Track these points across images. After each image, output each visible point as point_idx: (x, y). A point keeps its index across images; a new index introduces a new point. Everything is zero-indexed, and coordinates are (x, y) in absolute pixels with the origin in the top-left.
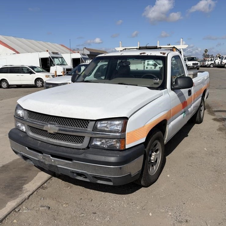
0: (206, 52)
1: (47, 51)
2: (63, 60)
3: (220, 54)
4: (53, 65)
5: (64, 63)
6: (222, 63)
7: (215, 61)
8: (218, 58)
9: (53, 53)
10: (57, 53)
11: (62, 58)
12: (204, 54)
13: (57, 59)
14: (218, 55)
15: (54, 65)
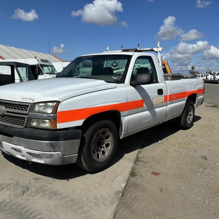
0: (193, 69)
1: (36, 58)
2: (53, 69)
3: (210, 71)
4: (41, 74)
5: (54, 72)
6: (216, 79)
7: (206, 77)
8: (209, 74)
9: (42, 60)
10: (46, 61)
11: (52, 66)
12: (190, 71)
13: (47, 67)
14: (209, 71)
15: (43, 74)
